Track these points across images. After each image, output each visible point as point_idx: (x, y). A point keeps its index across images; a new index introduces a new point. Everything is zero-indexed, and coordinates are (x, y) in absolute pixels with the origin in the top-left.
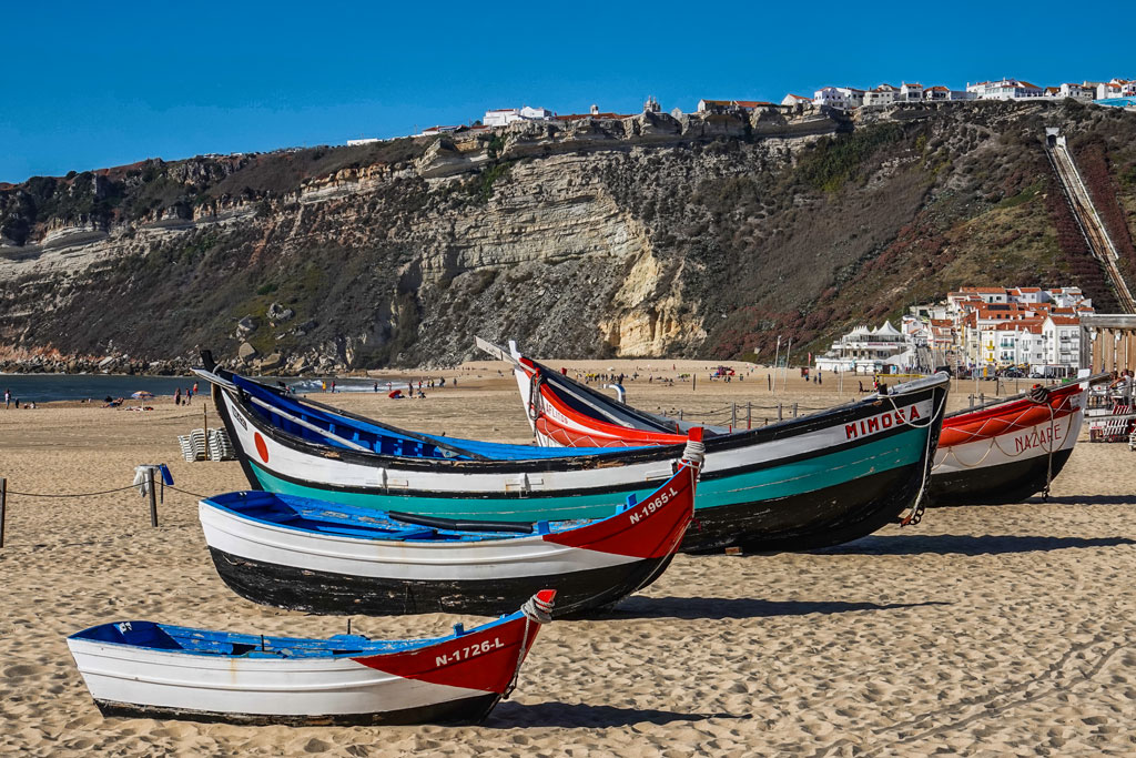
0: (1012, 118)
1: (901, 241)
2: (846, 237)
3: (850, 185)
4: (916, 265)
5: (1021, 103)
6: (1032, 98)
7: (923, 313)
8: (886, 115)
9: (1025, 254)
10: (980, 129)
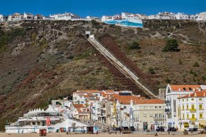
0: (71, 27)
1: (32, 75)
2: (6, 73)
3: (4, 53)
4: (42, 84)
5: (74, 21)
6: (78, 19)
7: (57, 103)
8: (18, 25)
9: (97, 77)
10: (58, 31)
